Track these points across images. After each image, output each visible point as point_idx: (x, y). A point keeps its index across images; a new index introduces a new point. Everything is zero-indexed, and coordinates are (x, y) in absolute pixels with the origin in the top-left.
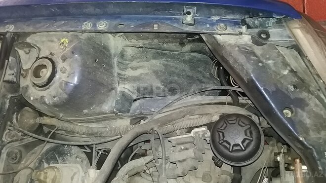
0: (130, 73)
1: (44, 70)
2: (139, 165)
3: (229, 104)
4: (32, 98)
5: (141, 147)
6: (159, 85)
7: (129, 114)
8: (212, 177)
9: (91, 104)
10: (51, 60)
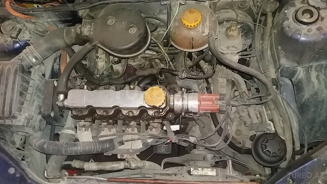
0: (314, 74)
1: (309, 16)
2: (242, 87)
3: (294, 149)
4: (286, 11)
5: (253, 86)
6: (305, 97)
7: (279, 77)
8: (239, 136)
9: (285, 51)
10: (317, 19)
